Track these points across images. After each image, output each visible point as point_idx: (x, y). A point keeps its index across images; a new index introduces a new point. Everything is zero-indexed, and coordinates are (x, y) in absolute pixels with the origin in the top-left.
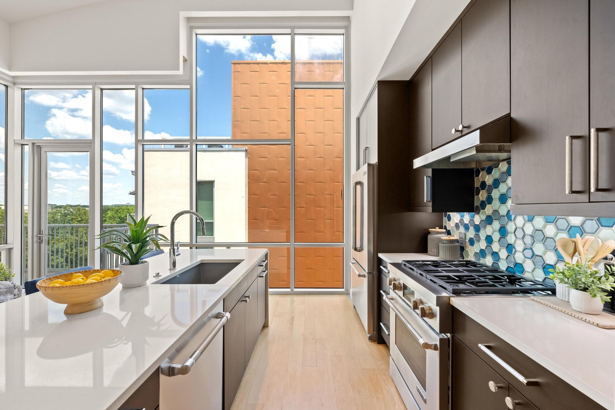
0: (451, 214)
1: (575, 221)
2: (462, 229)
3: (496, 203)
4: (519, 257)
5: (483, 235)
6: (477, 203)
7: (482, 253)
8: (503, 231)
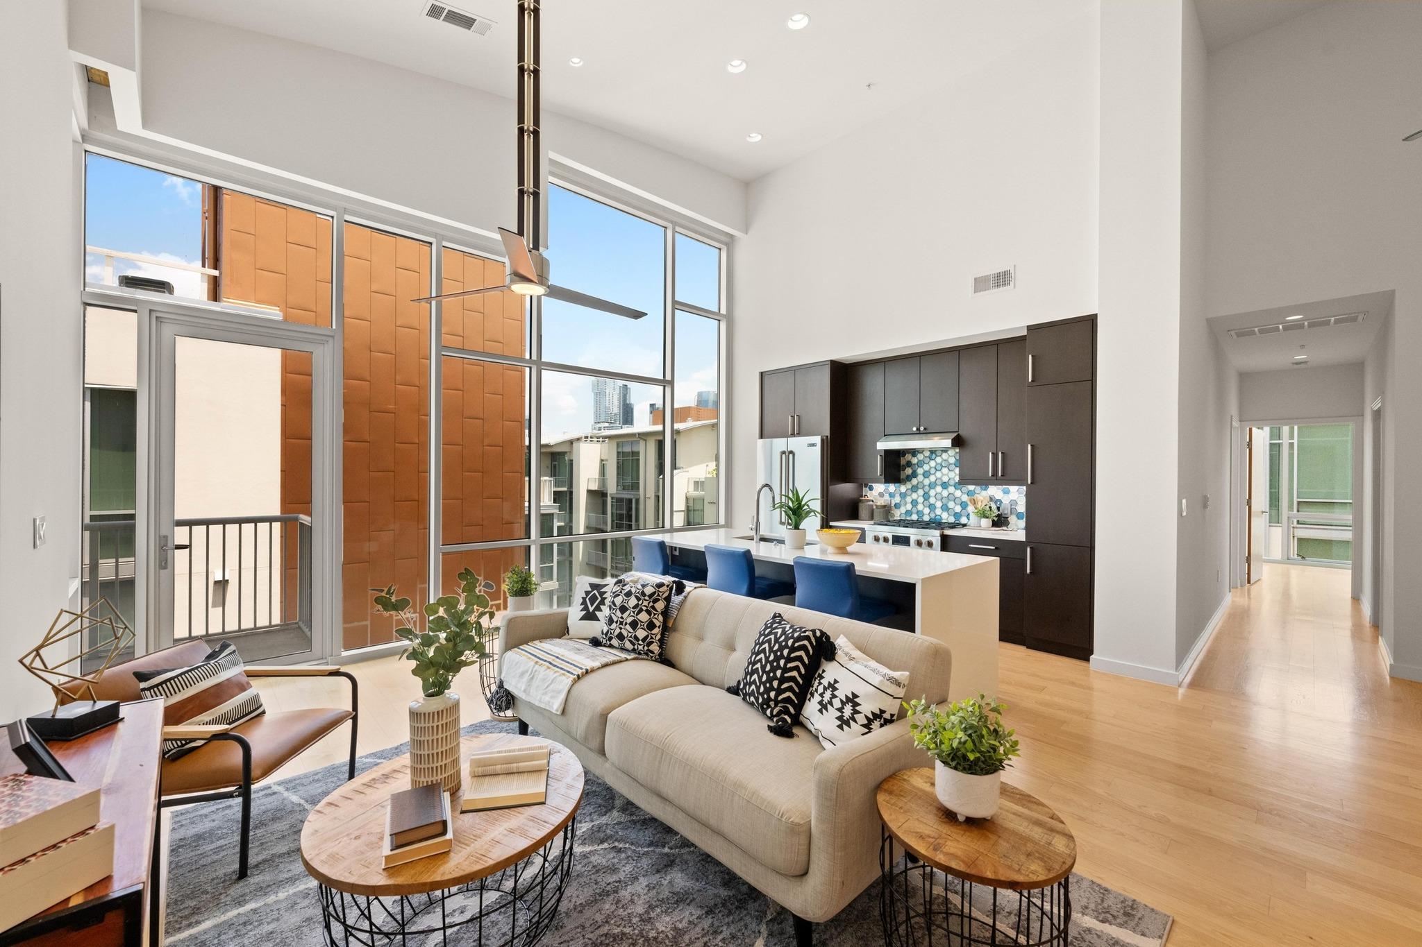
0: (873, 485)
1: (971, 487)
2: (887, 497)
3: (920, 478)
4: (938, 511)
5: (909, 499)
6: (903, 476)
7: (909, 513)
8: (926, 496)
